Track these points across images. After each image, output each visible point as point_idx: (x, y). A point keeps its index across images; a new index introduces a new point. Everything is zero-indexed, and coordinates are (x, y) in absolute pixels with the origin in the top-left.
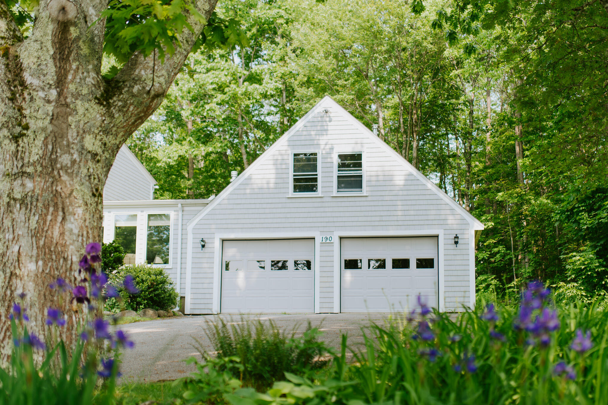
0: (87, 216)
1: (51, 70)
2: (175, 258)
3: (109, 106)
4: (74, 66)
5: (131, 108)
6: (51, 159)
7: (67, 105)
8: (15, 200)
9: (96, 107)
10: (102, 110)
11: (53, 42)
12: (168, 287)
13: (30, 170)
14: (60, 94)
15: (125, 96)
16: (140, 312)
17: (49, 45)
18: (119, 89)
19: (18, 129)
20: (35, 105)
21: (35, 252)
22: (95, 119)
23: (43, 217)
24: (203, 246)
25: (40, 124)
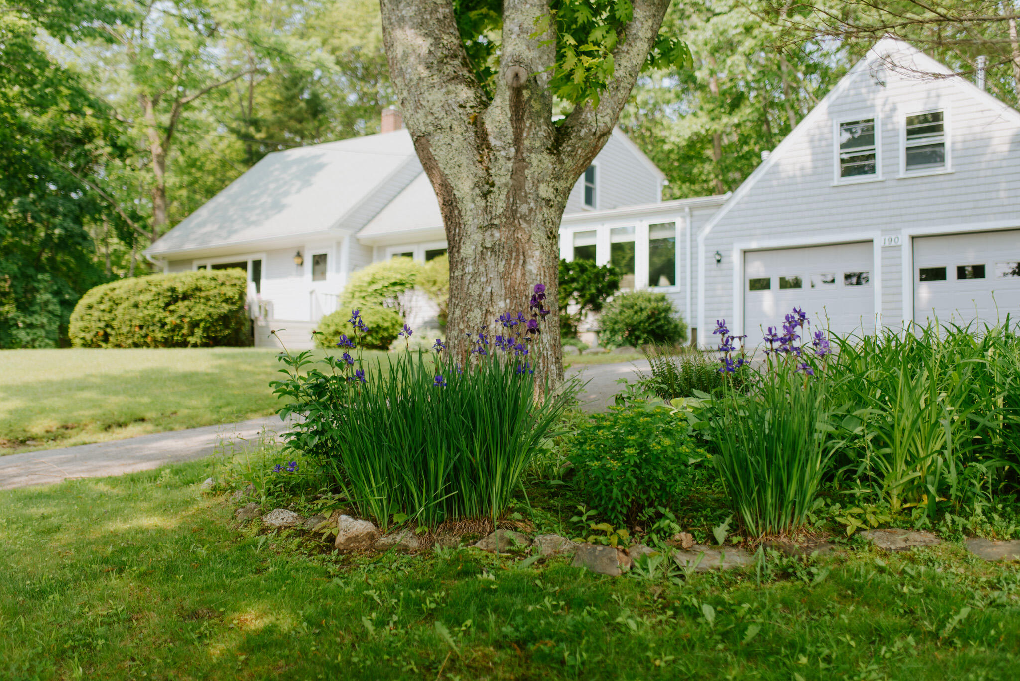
0: (544, 257)
1: (510, 130)
2: (683, 279)
3: (559, 154)
4: (528, 124)
5: (580, 151)
6: (512, 211)
7: (524, 160)
8: (486, 248)
9: (547, 157)
10: (553, 158)
11: (511, 106)
12: (672, 315)
13: (496, 222)
14: (517, 151)
15: (573, 141)
16: (638, 348)
17: (507, 108)
18: (568, 135)
19: (487, 187)
20: (498, 165)
21: (503, 292)
22: (547, 168)
23: (508, 261)
24: (719, 261)
25: (503, 180)
